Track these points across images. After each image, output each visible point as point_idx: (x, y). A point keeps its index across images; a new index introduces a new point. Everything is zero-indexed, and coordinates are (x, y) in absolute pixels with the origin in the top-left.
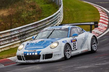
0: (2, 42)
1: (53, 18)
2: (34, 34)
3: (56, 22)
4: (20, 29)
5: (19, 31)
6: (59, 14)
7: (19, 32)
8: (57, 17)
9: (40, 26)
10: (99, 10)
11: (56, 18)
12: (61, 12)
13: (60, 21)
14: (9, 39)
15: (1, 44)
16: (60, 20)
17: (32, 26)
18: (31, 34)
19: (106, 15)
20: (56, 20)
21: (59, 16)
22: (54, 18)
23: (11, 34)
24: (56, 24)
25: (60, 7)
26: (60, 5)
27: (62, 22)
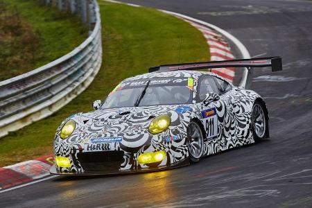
1: (72, 62)
2: (15, 111)
3: (80, 75)
6: (90, 49)
8: (85, 58)
9: (33, 87)
10: (206, 36)
11: (79, 62)
12: (94, 43)
13: (91, 71)
16: (92, 67)
17: (10, 86)
18: (9, 112)
19: (228, 49)
20: (82, 68)
21: (89, 57)
22: (75, 62)
24: (82, 80)
25: (92, 29)
26: (93, 21)
27: (98, 73)
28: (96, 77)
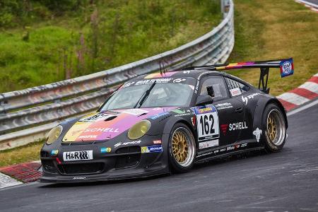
0: (82, 105)
3: (218, 52)
4: (128, 70)
5: (127, 74)
6: (226, 29)
7: (127, 78)
8: (222, 37)
9: (179, 62)
11: (218, 41)
13: (227, 49)
14: (102, 96)
15: (82, 110)
16: (227, 46)
20: (219, 46)
21: (226, 36)
22: (214, 40)
23: (106, 84)
24: (219, 57)
25: (226, 12)
27: (232, 52)
28: (231, 54)
